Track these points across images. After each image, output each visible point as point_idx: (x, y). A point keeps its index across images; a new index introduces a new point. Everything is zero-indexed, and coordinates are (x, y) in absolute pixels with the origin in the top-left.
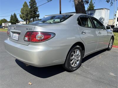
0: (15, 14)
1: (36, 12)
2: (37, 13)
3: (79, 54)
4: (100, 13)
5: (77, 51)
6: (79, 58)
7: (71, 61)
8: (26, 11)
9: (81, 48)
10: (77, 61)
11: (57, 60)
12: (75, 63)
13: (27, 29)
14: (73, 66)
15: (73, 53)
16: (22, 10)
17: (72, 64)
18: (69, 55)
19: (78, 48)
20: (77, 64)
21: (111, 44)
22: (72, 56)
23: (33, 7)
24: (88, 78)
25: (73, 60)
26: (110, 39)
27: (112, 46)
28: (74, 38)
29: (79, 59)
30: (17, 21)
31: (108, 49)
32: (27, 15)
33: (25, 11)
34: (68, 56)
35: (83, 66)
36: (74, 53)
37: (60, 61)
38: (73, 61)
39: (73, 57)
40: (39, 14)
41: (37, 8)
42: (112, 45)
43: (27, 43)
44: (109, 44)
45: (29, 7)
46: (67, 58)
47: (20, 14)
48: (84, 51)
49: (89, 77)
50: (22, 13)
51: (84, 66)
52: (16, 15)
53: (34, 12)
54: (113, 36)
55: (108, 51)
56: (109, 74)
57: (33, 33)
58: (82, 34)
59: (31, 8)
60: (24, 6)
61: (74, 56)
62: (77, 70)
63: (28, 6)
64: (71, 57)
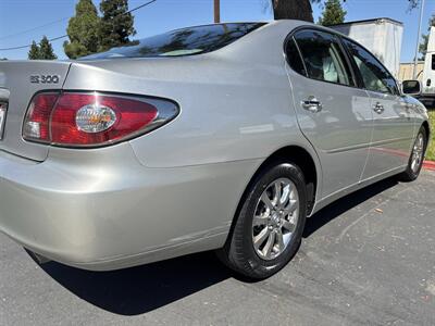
0: (45, 42)
1: (126, 34)
2: (131, 38)
3: (292, 202)
4: (368, 37)
5: (283, 186)
6: (293, 219)
7: (256, 234)
8: (88, 29)
9: (300, 175)
10: (284, 230)
11: (187, 233)
12: (275, 242)
13: (35, 80)
14: (263, 253)
15: (264, 197)
16: (73, 24)
17: (261, 248)
18: (246, 205)
19: (287, 174)
20: (282, 245)
21: (417, 156)
22: (262, 208)
23: (116, 15)
24: (332, 310)
25: (263, 227)
26: (415, 135)
27: (420, 163)
28: (270, 127)
29: (291, 221)
31: (406, 176)
32: (91, 46)
33: (84, 28)
34: (243, 211)
35: (309, 254)
36: (271, 198)
37: (202, 236)
38: (265, 231)
39: (267, 214)
41: (129, 18)
42: (423, 157)
43: (36, 150)
44: (412, 154)
45: (101, 15)
46: (238, 222)
47: (66, 43)
48: (312, 185)
49: (336, 305)
50: (74, 38)
51: (311, 249)
52: (49, 46)
53: (119, 32)
54: (425, 124)
55: (404, 184)
56: (424, 292)
57: (60, 101)
58: (307, 108)
59: (106, 18)
60: (80, 11)
61: (268, 210)
62: (283, 273)
63: (96, 12)
64: (258, 214)
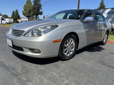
0: (17, 11)
1: (39, 9)
2: (41, 11)
8: (29, 7)
16: (25, 6)
23: (37, 4)
30: (19, 18)
32: (30, 12)
40: (42, 12)
41: (40, 5)
45: (33, 4)
47: (23, 11)
50: (25, 10)
59: (34, 5)
60: (27, 3)
63: (31, 3)
